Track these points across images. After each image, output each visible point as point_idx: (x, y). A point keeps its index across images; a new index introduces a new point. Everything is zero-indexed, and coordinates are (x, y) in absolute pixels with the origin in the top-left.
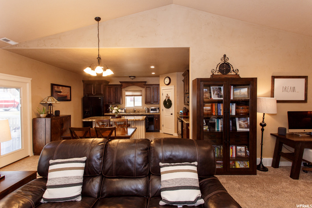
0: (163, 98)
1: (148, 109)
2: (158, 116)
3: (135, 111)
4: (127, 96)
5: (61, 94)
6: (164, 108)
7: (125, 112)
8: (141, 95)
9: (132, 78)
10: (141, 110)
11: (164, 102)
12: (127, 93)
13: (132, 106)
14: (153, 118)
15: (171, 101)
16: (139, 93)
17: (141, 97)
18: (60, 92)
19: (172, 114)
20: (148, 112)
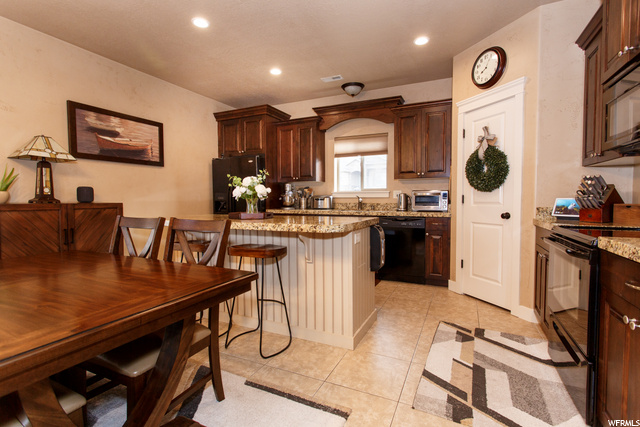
0: (464, 148)
1: (406, 197)
2: (444, 226)
3: (361, 205)
4: (338, 155)
5: (117, 140)
6: (470, 192)
7: (332, 207)
8: (384, 151)
9: (351, 89)
10: (382, 202)
11: (469, 163)
12: (340, 147)
13: (358, 189)
14: (423, 231)
15: (502, 157)
16: (376, 145)
17: (384, 157)
18: (115, 134)
19: (506, 216)
20: (407, 208)
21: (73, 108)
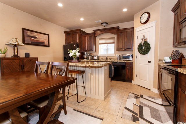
0: (137, 42)
1: (120, 56)
2: (131, 65)
3: (107, 58)
4: (100, 44)
5: (36, 39)
6: (139, 55)
7: (98, 59)
9: (104, 24)
10: (113, 58)
11: (139, 46)
12: (101, 42)
13: (106, 54)
14: (125, 66)
15: (149, 44)
16: (111, 41)
17: (113, 44)
19: (150, 62)
20: (120, 59)
21: (24, 30)
